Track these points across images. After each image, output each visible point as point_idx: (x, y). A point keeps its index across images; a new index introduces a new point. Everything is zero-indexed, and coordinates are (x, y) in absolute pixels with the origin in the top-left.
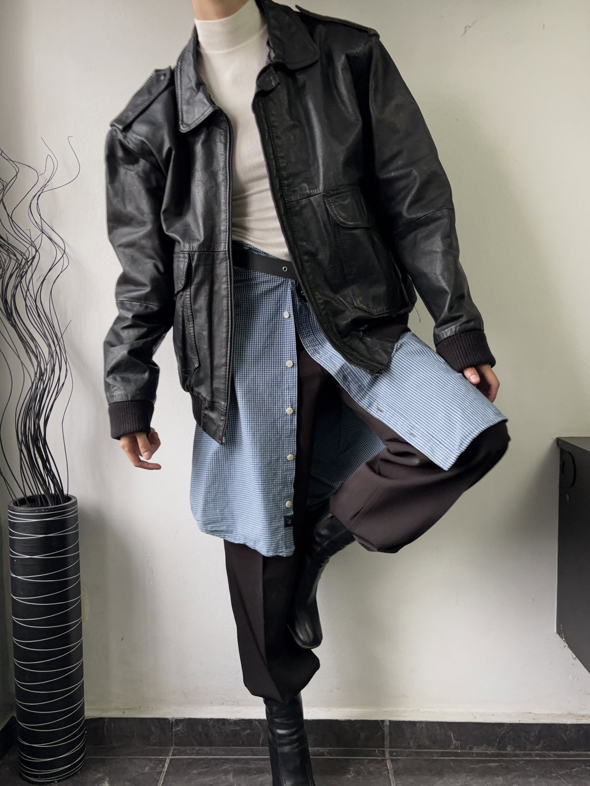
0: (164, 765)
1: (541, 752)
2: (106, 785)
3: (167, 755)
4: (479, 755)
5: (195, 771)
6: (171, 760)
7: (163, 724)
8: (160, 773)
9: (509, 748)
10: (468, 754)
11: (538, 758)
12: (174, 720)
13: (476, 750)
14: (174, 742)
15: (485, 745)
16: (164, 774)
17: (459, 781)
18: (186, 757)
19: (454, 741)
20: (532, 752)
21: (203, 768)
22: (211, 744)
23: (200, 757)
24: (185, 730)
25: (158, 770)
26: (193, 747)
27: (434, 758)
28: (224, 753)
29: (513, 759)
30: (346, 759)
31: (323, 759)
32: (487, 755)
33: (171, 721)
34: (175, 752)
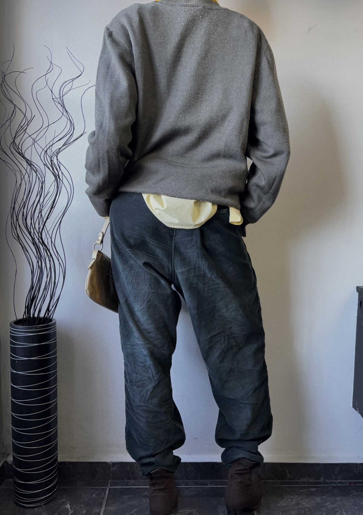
0: (105, 492)
1: (340, 481)
2: (68, 506)
3: (107, 486)
4: (304, 483)
5: (126, 497)
6: (110, 489)
7: (105, 465)
8: (103, 498)
9: (321, 479)
10: (297, 483)
11: (339, 485)
12: (111, 463)
13: (301, 480)
14: (111, 477)
15: (308, 477)
16: (106, 499)
17: (294, 500)
18: (119, 487)
19: (288, 475)
20: (335, 481)
21: (131, 495)
22: (135, 478)
23: (128, 487)
24: (119, 469)
25: (102, 496)
26: (123, 480)
27: (277, 486)
28: (144, 484)
29: (325, 485)
30: (221, 487)
31: (208, 487)
32: (309, 483)
33: (109, 464)
34: (112, 483)
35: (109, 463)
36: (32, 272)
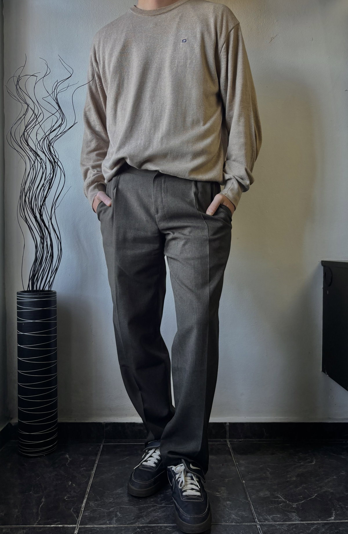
0: (100, 447)
2: (67, 456)
3: (101, 443)
5: (118, 450)
6: (104, 445)
7: (99, 425)
12: (105, 423)
13: (277, 438)
14: (104, 436)
16: (101, 451)
18: (112, 444)
19: (265, 434)
22: (126, 437)
23: (120, 444)
24: (111, 429)
25: (97, 449)
34: (105, 441)
35: (103, 423)
36: (36, 247)
